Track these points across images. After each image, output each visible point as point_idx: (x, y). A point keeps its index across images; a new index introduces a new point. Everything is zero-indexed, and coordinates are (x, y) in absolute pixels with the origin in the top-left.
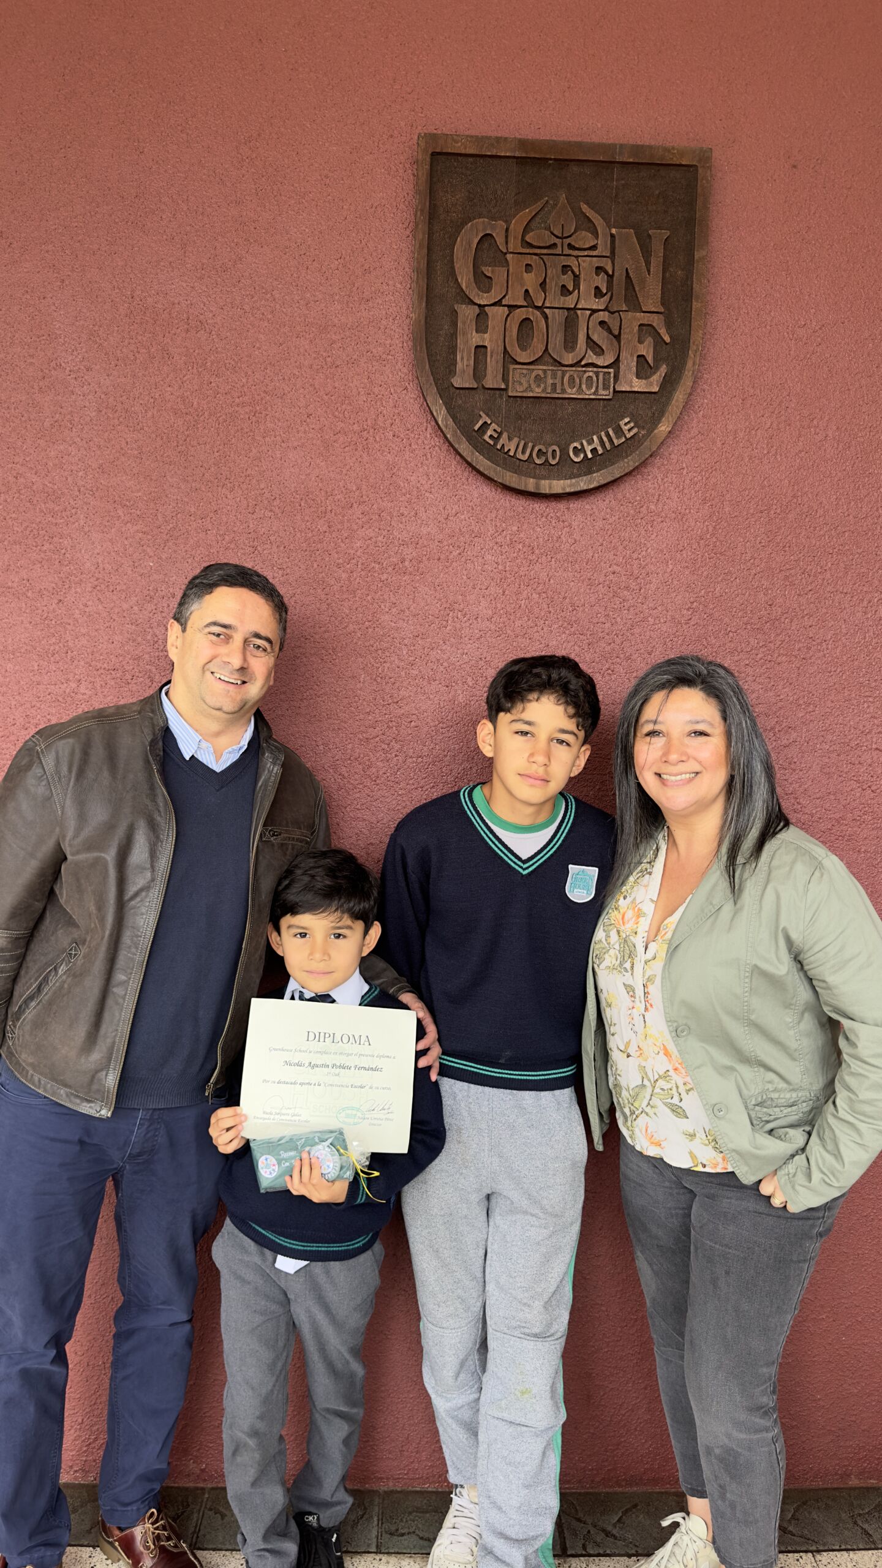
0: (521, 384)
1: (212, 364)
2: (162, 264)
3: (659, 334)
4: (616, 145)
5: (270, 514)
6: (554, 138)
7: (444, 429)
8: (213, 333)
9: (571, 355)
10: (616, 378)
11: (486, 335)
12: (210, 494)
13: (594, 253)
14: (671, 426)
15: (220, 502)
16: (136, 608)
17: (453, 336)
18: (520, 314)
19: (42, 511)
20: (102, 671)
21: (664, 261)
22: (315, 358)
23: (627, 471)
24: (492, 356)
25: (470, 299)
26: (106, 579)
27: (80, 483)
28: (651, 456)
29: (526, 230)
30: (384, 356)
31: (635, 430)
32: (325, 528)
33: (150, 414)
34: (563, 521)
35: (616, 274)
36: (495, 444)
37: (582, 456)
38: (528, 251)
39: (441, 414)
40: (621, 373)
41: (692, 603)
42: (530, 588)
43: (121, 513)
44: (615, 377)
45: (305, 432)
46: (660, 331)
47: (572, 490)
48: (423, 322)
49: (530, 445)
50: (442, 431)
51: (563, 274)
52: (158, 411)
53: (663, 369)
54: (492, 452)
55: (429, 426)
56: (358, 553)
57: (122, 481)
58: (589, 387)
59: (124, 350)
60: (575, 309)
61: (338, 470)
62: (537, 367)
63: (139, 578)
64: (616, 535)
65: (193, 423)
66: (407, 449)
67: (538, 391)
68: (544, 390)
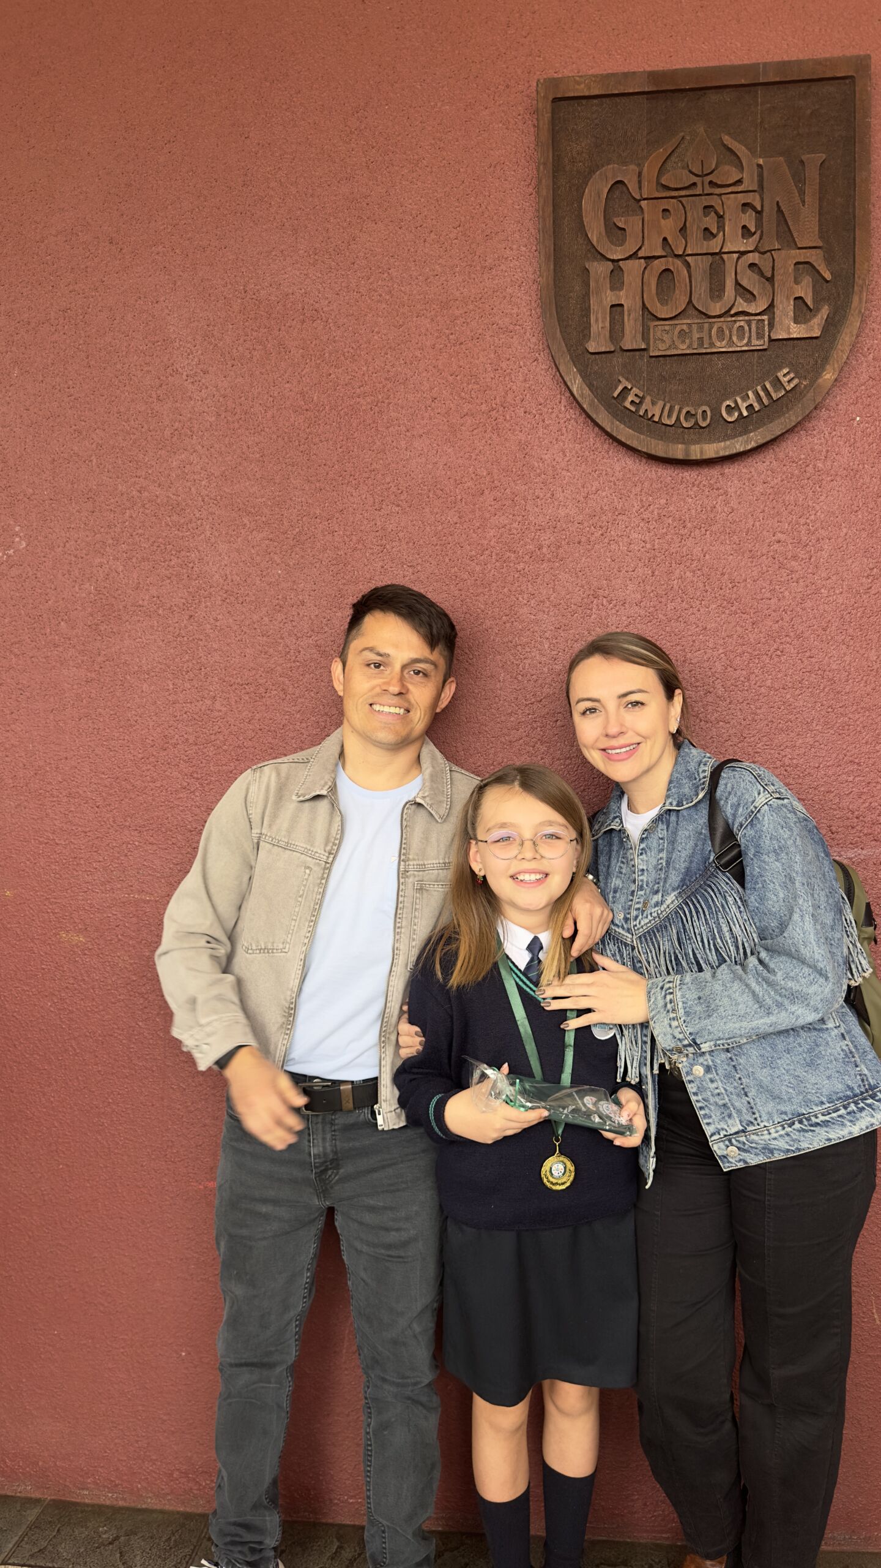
0: (663, 341)
1: (330, 354)
2: (273, 253)
3: (818, 272)
4: (759, 64)
5: (397, 509)
6: (688, 65)
7: (579, 399)
8: (330, 320)
9: (718, 305)
10: (771, 325)
11: (621, 293)
12: (335, 493)
13: (740, 189)
14: (837, 373)
15: (345, 500)
16: (266, 619)
17: (586, 296)
18: (659, 265)
19: (168, 525)
20: (236, 686)
21: (820, 189)
22: (437, 338)
23: (789, 427)
24: (629, 315)
25: (599, 253)
26: (235, 590)
27: (204, 492)
28: (815, 408)
29: (661, 171)
30: (511, 327)
31: (796, 381)
32: (455, 519)
33: (269, 414)
34: (718, 489)
35: (766, 209)
36: (637, 411)
37: (736, 414)
38: (664, 195)
39: (577, 384)
40: (777, 319)
41: (872, 569)
42: (682, 566)
43: (246, 521)
44: (769, 324)
45: (430, 419)
46: (818, 268)
47: (727, 453)
48: (551, 282)
49: (677, 408)
50: (577, 402)
51: (706, 216)
52: (278, 410)
53: (825, 311)
54: (636, 419)
55: (563, 397)
56: (492, 543)
57: (246, 488)
58: (741, 337)
59: (240, 348)
60: (720, 253)
61: (467, 456)
62: (681, 322)
63: (267, 588)
64: (780, 500)
65: (314, 420)
66: (541, 423)
67: (683, 348)
68: (689, 347)
